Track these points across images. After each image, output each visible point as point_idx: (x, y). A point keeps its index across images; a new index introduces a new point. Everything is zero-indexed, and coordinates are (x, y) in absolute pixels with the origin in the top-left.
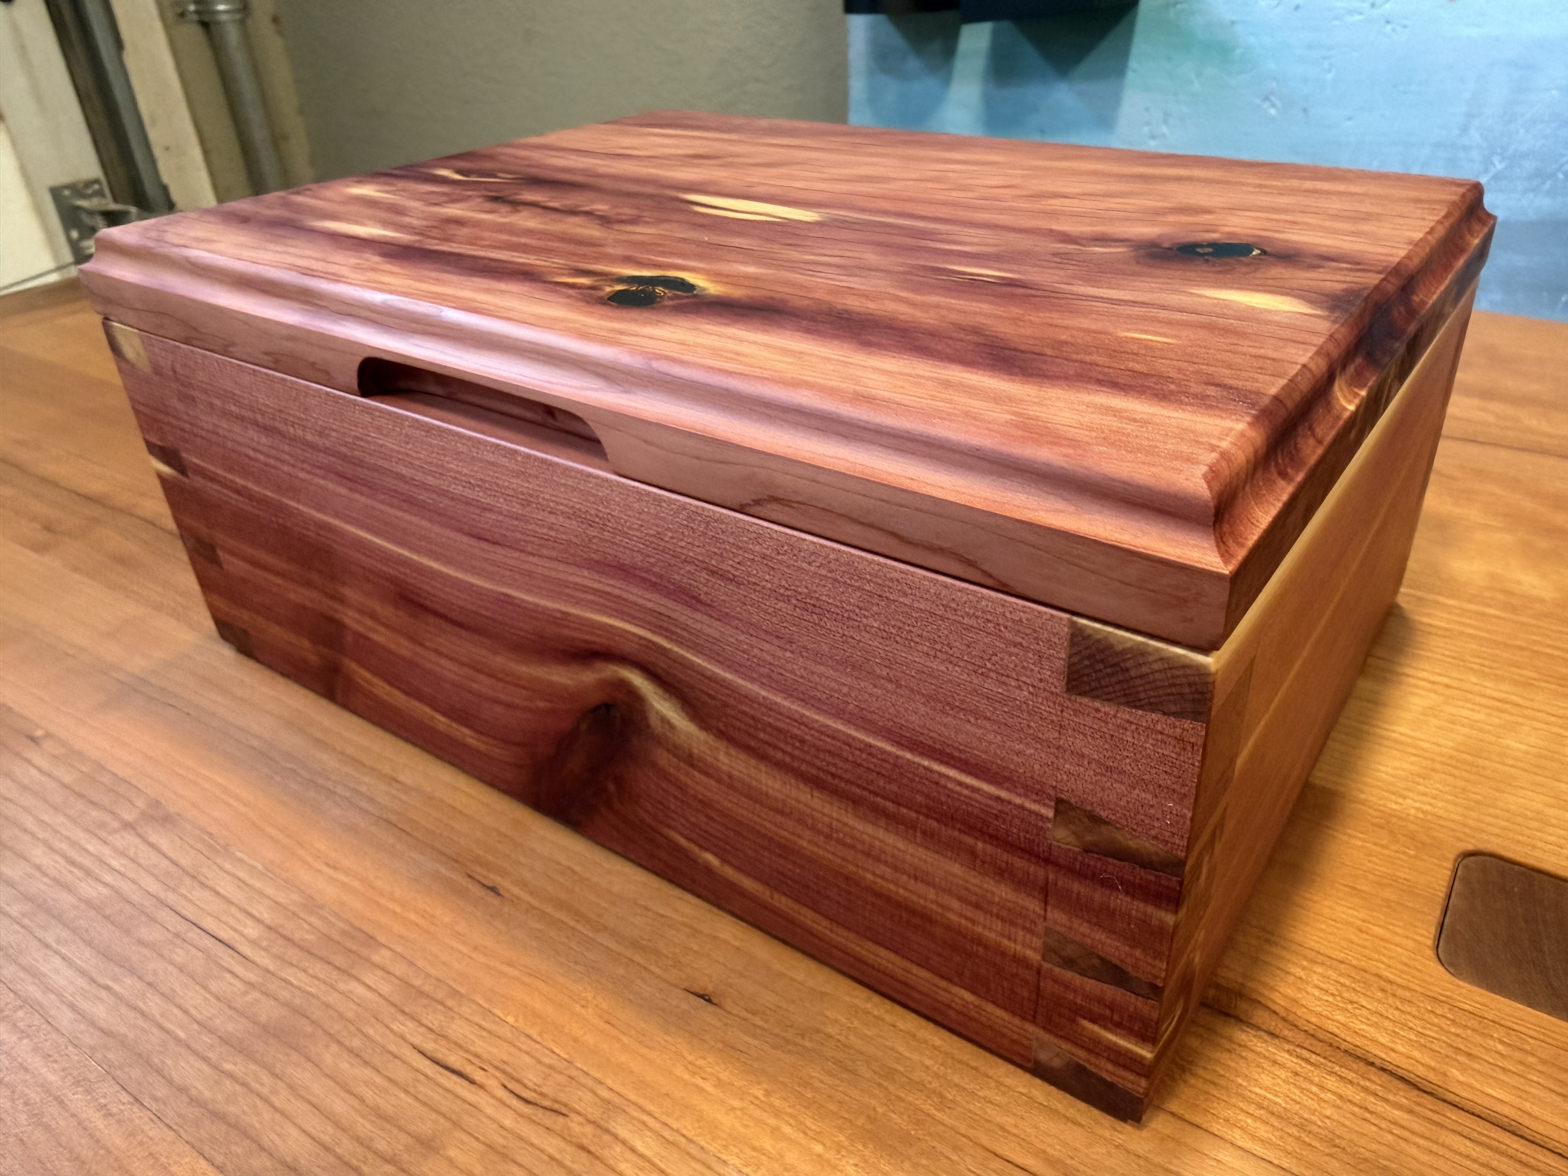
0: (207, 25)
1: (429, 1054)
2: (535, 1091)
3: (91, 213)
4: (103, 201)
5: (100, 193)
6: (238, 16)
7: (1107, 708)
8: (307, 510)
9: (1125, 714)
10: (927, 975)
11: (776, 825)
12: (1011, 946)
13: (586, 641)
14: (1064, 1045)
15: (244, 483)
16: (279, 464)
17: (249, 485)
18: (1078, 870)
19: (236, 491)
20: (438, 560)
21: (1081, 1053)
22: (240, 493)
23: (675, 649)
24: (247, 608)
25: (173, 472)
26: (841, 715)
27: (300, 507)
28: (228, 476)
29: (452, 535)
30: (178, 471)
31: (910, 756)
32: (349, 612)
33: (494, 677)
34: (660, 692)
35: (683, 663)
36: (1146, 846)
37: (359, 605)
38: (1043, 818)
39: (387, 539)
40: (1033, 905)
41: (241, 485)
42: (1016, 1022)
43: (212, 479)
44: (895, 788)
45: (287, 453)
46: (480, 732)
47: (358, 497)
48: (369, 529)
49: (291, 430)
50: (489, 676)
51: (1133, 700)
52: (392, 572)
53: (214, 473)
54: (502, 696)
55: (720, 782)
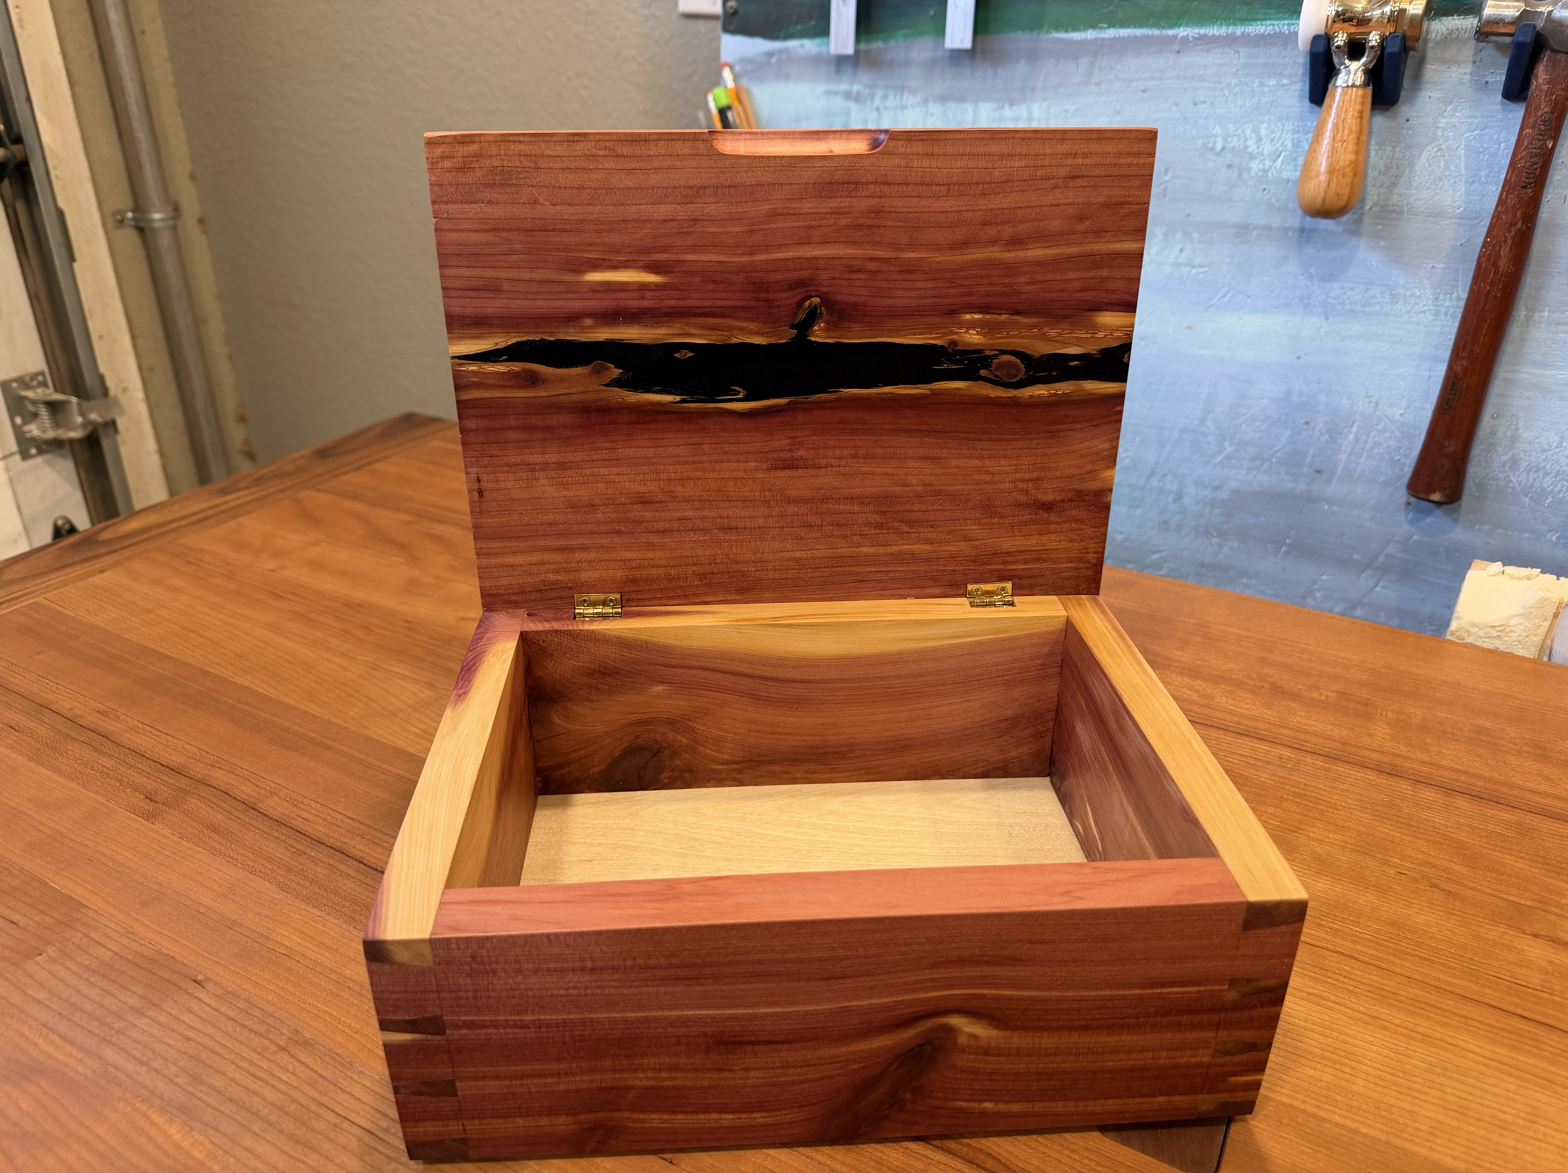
0: (142, 229)
3: (34, 402)
4: (48, 392)
5: (44, 384)
6: (170, 223)
7: (1262, 932)
8: (621, 1015)
9: (1269, 931)
10: (1137, 1100)
11: (1047, 1063)
12: (1194, 1060)
13: (914, 1012)
14: (1217, 1096)
15: (536, 1018)
16: (599, 991)
17: (542, 1017)
18: (1237, 1007)
19: (520, 1027)
20: (776, 1005)
21: (1227, 1095)
22: (527, 1027)
23: (993, 992)
24: (479, 1118)
25: (417, 1036)
26: (1109, 987)
27: (612, 1015)
28: (513, 1018)
29: (800, 984)
30: (429, 1033)
31: (1150, 991)
32: (641, 1075)
33: (808, 1066)
34: (973, 1020)
35: (998, 998)
36: (1273, 982)
37: (657, 1066)
38: (1221, 991)
39: (719, 1008)
40: (1210, 1034)
41: (530, 1021)
42: (1191, 1097)
43: (485, 1027)
44: (1138, 1010)
45: (614, 980)
46: (774, 1110)
47: (698, 988)
48: (699, 1007)
49: (629, 963)
50: (801, 1066)
51: (1273, 924)
52: (715, 1029)
53: (491, 1021)
54: (811, 1076)
55: (1008, 1055)
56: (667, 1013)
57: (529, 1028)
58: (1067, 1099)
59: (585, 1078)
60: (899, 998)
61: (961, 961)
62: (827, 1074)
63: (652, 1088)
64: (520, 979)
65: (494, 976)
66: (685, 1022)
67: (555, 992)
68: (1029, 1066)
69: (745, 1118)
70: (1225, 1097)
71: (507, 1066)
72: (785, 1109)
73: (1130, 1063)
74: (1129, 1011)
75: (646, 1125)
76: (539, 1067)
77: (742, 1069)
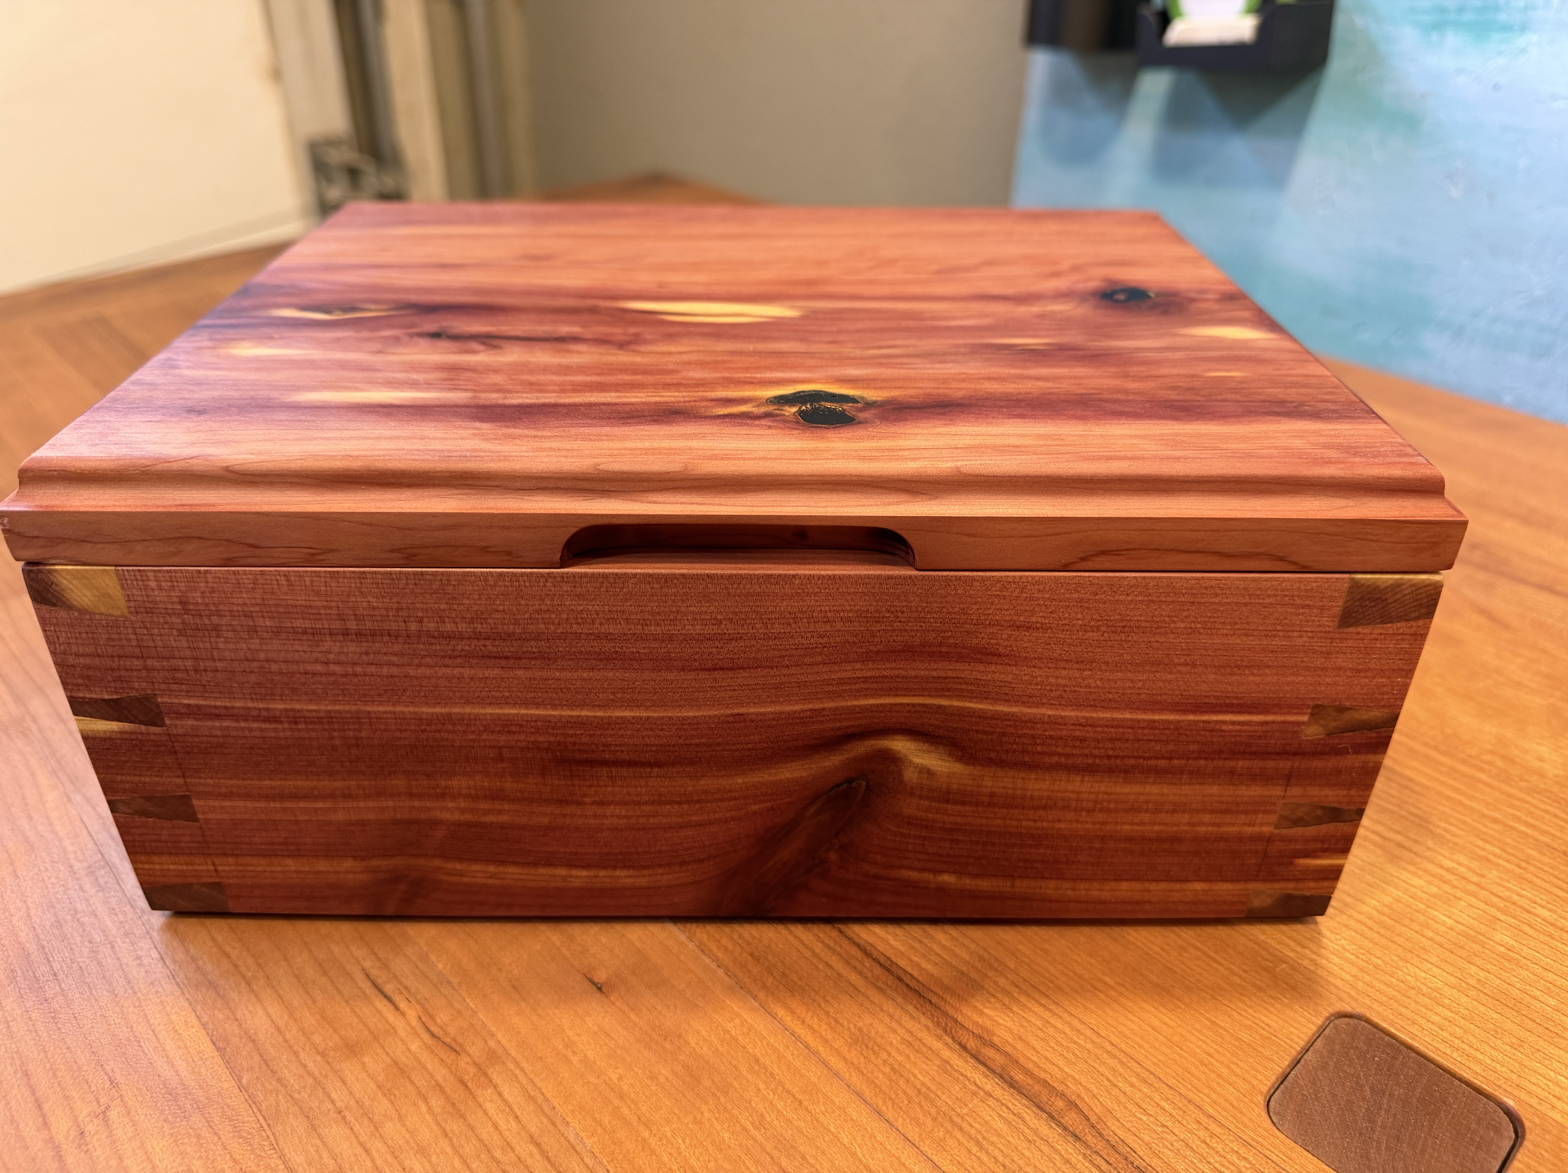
1: (372, 977)
2: (441, 1028)
7: (1366, 630)
8: (411, 709)
9: (1379, 629)
10: (1164, 886)
11: (1035, 821)
12: (1249, 830)
13: (839, 728)
14: (1277, 886)
15: (288, 707)
16: (372, 669)
17: (298, 707)
18: (1319, 751)
19: (267, 720)
20: (638, 707)
21: (1291, 885)
22: (276, 720)
23: (956, 703)
24: (233, 855)
25: (126, 726)
26: (1131, 706)
27: (398, 709)
28: (256, 705)
29: (671, 676)
30: (141, 723)
31: (1191, 717)
32: (450, 805)
33: (689, 802)
34: (926, 747)
35: (961, 714)
36: (1376, 714)
37: (473, 792)
38: (1299, 724)
39: (554, 706)
40: (1276, 791)
41: (281, 710)
42: (1239, 886)
43: (218, 717)
44: (1171, 747)
45: (395, 654)
46: (644, 867)
47: (520, 673)
48: (526, 704)
49: (413, 627)
50: (680, 803)
51: (1386, 618)
52: (552, 739)
53: (226, 707)
54: (694, 818)
55: (977, 804)
56: (477, 710)
57: (281, 722)
58: (1061, 877)
59: (371, 804)
60: (818, 706)
61: (909, 652)
62: (717, 816)
63: (470, 825)
64: (255, 643)
65: (218, 637)
66: (507, 725)
67: (310, 667)
68: (1008, 822)
69: (604, 877)
70: (1289, 887)
71: (260, 779)
72: (660, 866)
73: (1156, 828)
74: (1158, 748)
75: (465, 880)
76: (304, 784)
77: (594, 803)
